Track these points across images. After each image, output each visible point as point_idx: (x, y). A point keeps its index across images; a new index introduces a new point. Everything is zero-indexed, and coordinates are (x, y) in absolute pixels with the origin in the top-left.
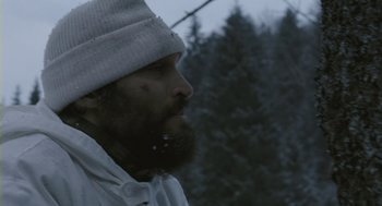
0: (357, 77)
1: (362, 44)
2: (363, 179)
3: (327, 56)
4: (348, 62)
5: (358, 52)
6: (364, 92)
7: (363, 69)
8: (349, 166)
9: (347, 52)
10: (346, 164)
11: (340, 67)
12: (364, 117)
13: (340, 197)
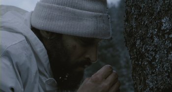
0: (139, 23)
1: (141, 8)
2: (142, 67)
3: (127, 14)
4: (135, 16)
5: (140, 12)
6: (142, 29)
7: (142, 19)
8: (136, 62)
9: (135, 12)
10: (135, 61)
11: (132, 19)
12: (142, 40)
13: (133, 76)
